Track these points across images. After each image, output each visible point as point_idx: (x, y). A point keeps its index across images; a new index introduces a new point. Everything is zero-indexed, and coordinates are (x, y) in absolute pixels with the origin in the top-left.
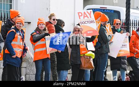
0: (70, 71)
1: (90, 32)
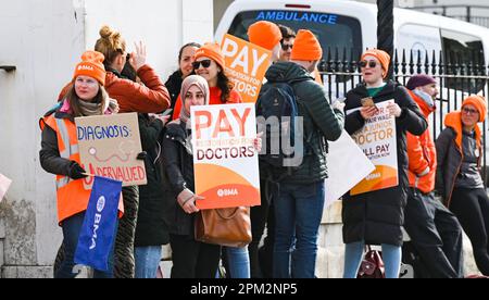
0: (166, 250)
1: (228, 192)
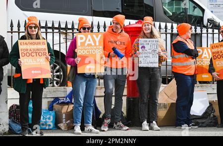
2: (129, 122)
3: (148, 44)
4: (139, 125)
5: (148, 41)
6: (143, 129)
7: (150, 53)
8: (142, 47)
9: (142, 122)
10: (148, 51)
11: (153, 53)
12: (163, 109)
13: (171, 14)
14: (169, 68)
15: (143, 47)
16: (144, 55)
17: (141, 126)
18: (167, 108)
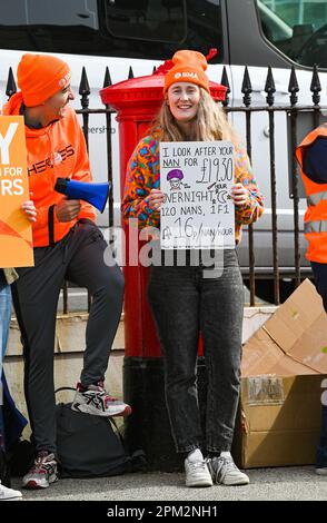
2: (136, 454)
3: (195, 162)
4: (174, 467)
5: (193, 151)
6: (190, 480)
7: (202, 197)
8: (171, 175)
9: (186, 455)
10: (196, 188)
11: (215, 196)
12: (266, 401)
13: (290, 32)
14: (286, 240)
15: (176, 174)
16: (179, 205)
17: (182, 469)
18: (278, 396)
